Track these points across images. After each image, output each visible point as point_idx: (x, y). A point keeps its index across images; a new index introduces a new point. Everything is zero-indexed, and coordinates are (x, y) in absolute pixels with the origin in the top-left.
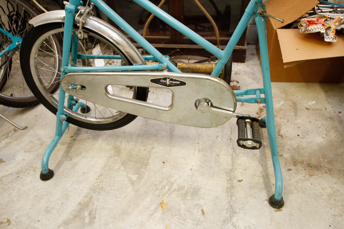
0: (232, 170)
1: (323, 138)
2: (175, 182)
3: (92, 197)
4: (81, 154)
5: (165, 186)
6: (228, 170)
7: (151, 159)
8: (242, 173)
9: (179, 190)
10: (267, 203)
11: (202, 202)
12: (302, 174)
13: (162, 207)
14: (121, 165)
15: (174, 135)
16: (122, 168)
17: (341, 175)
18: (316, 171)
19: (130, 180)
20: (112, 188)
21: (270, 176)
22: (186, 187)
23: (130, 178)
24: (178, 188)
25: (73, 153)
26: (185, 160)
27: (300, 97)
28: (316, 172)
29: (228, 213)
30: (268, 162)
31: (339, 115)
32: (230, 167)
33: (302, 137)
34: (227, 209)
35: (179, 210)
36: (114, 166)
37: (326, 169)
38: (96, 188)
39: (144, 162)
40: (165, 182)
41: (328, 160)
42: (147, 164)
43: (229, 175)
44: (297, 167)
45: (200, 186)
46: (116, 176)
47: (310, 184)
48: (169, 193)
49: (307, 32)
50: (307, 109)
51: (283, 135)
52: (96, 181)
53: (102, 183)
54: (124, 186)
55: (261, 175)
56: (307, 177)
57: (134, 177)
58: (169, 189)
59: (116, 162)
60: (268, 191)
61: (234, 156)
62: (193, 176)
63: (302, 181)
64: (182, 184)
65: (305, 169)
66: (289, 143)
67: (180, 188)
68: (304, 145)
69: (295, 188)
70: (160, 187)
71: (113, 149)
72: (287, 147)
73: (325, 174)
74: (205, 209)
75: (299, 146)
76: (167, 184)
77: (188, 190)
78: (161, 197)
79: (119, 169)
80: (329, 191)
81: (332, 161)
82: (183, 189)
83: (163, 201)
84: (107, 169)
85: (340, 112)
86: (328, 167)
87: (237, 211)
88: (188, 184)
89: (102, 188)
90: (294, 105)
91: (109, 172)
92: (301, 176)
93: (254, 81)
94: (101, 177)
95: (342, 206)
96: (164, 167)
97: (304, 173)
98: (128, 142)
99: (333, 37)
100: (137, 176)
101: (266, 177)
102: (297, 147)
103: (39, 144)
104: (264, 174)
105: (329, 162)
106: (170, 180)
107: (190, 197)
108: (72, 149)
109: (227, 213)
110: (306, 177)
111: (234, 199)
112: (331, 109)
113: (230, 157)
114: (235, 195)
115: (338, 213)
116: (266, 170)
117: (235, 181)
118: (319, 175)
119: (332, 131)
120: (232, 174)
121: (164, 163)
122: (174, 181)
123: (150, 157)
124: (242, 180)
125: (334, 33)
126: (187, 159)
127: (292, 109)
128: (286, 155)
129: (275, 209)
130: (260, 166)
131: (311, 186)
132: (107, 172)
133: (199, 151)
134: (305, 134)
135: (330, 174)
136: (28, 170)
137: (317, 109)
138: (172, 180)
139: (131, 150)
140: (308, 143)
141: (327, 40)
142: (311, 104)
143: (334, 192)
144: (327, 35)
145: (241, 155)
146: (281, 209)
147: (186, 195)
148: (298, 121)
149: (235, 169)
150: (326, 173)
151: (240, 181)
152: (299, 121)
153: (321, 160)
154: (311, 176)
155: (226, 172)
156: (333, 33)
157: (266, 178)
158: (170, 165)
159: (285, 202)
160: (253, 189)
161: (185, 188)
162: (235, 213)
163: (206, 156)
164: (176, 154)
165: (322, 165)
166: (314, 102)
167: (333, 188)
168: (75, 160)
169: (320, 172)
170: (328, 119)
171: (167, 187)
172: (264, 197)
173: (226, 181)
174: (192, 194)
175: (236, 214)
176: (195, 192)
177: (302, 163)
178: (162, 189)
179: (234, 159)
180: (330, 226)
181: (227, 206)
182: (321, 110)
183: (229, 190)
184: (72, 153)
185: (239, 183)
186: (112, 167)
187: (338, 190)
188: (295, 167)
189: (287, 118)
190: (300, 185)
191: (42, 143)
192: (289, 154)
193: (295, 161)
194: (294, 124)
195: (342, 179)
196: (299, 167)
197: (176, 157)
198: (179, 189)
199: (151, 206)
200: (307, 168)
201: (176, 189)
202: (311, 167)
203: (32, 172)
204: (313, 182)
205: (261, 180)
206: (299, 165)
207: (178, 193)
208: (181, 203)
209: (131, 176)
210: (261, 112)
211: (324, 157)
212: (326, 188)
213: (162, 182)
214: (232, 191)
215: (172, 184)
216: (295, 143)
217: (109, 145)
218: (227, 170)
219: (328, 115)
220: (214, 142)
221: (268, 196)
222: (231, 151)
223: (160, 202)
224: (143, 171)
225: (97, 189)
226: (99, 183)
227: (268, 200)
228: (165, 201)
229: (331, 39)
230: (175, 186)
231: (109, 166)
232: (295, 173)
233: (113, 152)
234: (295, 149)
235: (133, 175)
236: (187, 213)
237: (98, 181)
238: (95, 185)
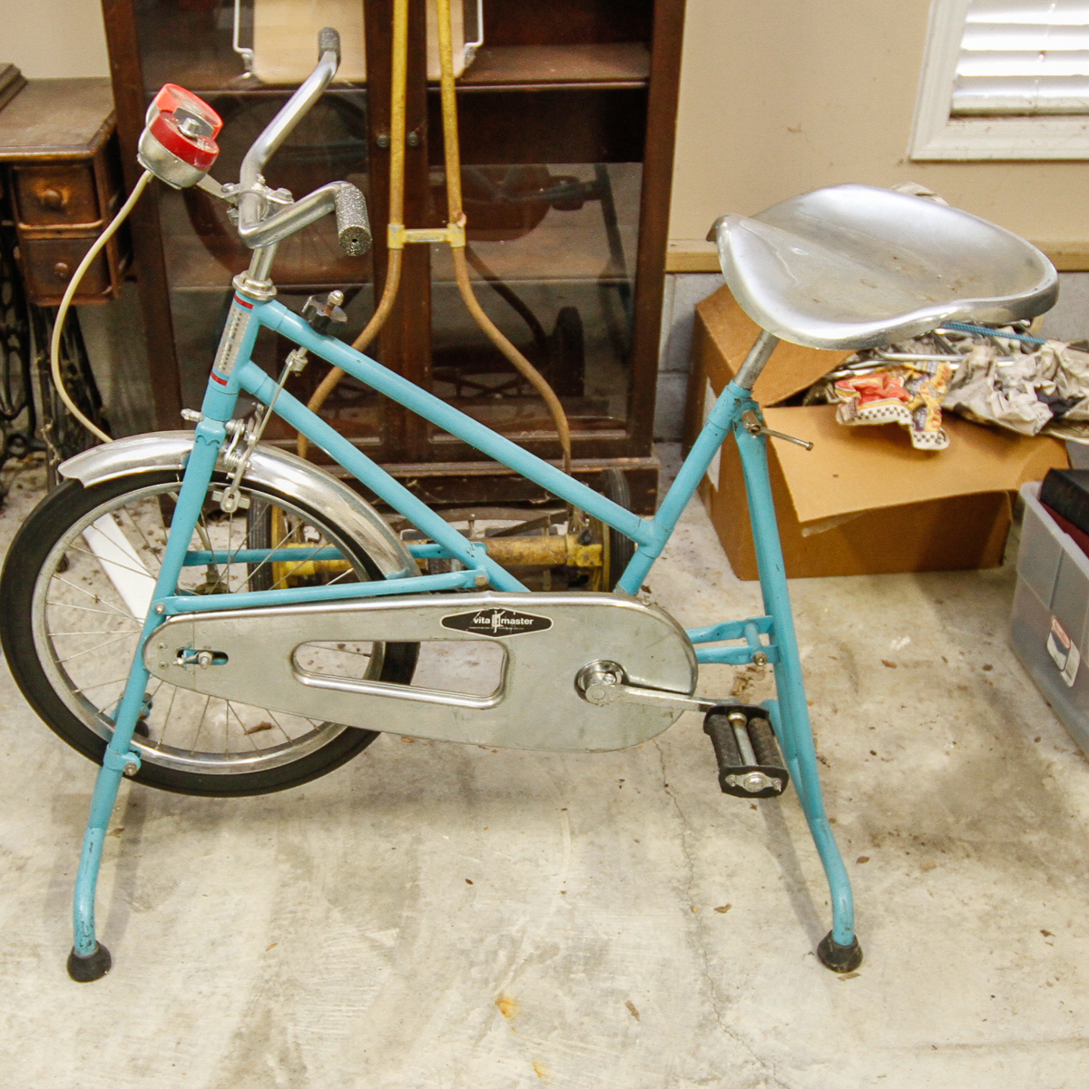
0: (690, 882)
1: (947, 753)
2: (522, 937)
3: (270, 1011)
4: (176, 884)
5: (495, 953)
6: (679, 881)
7: (422, 876)
8: (722, 885)
9: (542, 958)
10: (813, 961)
11: (622, 983)
12: (898, 868)
13: (504, 1012)
14: (331, 906)
15: (478, 790)
16: (336, 914)
17: (1010, 858)
18: (939, 854)
19: (375, 946)
20: (325, 976)
21: (808, 884)
22: (562, 946)
23: (372, 940)
24: (539, 952)
25: (149, 886)
26: (537, 865)
27: (861, 627)
28: (940, 858)
29: (707, 1004)
30: (796, 845)
31: (984, 676)
32: (684, 872)
33: (885, 756)
34: (702, 993)
35: (561, 1013)
36: (307, 911)
37: (966, 845)
38: (271, 983)
39: (402, 888)
40: (491, 939)
41: (970, 818)
42: (415, 894)
43: (685, 897)
44: (884, 849)
45: (605, 937)
46: (326, 940)
47: (926, 895)
48: (515, 971)
49: (858, 422)
50: (887, 664)
51: (826, 755)
52: (262, 963)
53: (285, 968)
54: (363, 968)
55: (781, 884)
56: (917, 873)
57: (388, 938)
58: (512, 959)
59: (309, 897)
60: (812, 929)
61: (688, 839)
62: (576, 913)
63: (903, 888)
64: (547, 940)
65: (908, 854)
66: (849, 779)
67: (546, 952)
68: (895, 780)
69: (886, 910)
70: (482, 957)
71: (282, 857)
72: (845, 794)
73: (966, 861)
74: (637, 1001)
75: (879, 785)
76: (500, 945)
77: (570, 955)
78: (492, 984)
79: (327, 918)
80: (980, 905)
81: (980, 821)
82: (555, 955)
83: (501, 995)
84: (285, 923)
85: (988, 668)
86: (971, 839)
87: (733, 992)
88: (567, 938)
89: (292, 982)
90: (844, 654)
91: (296, 932)
92: (898, 875)
93: (699, 582)
94: (276, 948)
95: (1019, 941)
96: (475, 896)
97: (905, 864)
98: (328, 830)
99: (935, 434)
100: (394, 931)
101: (797, 887)
102: (874, 790)
103: (10, 868)
104: (790, 880)
105: (974, 825)
106: (505, 933)
107: (583, 975)
108: (139, 872)
109: (703, 1002)
110: (913, 876)
111: (714, 962)
112: (961, 657)
113: (678, 842)
114: (716, 952)
115: (1012, 961)
116: (795, 869)
117: (709, 913)
118: (949, 865)
119: (972, 728)
120: (693, 892)
121: (469, 882)
122: (520, 934)
123: (417, 869)
124: (728, 906)
125: (938, 423)
126: (542, 862)
127: (842, 670)
128: (847, 819)
129: (840, 975)
130: (774, 860)
131: (930, 898)
132: (290, 933)
133: (572, 833)
134: (893, 748)
135: (980, 859)
136: (12, 955)
137: (917, 664)
138: (513, 931)
139: (345, 855)
140: (904, 773)
141: (919, 444)
142: (899, 647)
143: (995, 908)
144: (919, 429)
145: (709, 832)
146: (856, 971)
147: (567, 968)
148: (865, 706)
149: (701, 877)
150: (968, 856)
151: (722, 910)
152: (869, 706)
153: (951, 820)
154: (926, 869)
155: (675, 889)
156: (935, 423)
157: (800, 890)
158: (492, 886)
159: (864, 951)
160: (765, 928)
161: (558, 948)
162: (728, 999)
163: (601, 847)
164: (500, 851)
165: (954, 835)
166: (906, 640)
167: (991, 897)
168: (164, 907)
169: (951, 855)
170: (956, 693)
171: (502, 955)
172: (803, 944)
173: (681, 914)
174: (586, 964)
175: (730, 1001)
176: (595, 957)
177: (895, 834)
178: (487, 961)
179: (691, 846)
180: (993, 996)
181: (699, 986)
182: (929, 664)
183: (694, 938)
184: (143, 886)
185: (720, 915)
186: (299, 915)
187: (1004, 901)
188: (877, 849)
189: (831, 700)
190: (897, 899)
191: (20, 863)
192: (855, 814)
193: (874, 833)
194: (853, 717)
195: (1012, 870)
196: (889, 847)
197: (505, 859)
198: (541, 956)
199: (468, 1014)
200: (912, 850)
201: (531, 955)
202: (923, 844)
203: (29, 961)
204: (934, 887)
205: (786, 899)
206: (888, 841)
207: (541, 966)
208: (560, 993)
209: (376, 935)
210: (744, 688)
211: (956, 811)
212: (971, 899)
213: (481, 940)
214: (705, 940)
215: (515, 943)
216: (865, 778)
217: (264, 845)
218: (676, 884)
219: (955, 680)
220: (615, 800)
221: (813, 942)
222: (675, 824)
223: (495, 999)
224: (410, 914)
225: (277, 985)
226: (276, 969)
227: (815, 952)
228: (509, 994)
229: (932, 441)
230: (527, 949)
231: (291, 912)
232: (881, 867)
233: (285, 867)
234: (870, 798)
235: (382, 933)
236: (585, 1019)
237: (272, 962)
238: (267, 976)
